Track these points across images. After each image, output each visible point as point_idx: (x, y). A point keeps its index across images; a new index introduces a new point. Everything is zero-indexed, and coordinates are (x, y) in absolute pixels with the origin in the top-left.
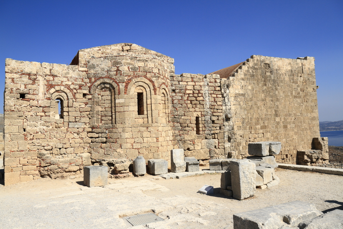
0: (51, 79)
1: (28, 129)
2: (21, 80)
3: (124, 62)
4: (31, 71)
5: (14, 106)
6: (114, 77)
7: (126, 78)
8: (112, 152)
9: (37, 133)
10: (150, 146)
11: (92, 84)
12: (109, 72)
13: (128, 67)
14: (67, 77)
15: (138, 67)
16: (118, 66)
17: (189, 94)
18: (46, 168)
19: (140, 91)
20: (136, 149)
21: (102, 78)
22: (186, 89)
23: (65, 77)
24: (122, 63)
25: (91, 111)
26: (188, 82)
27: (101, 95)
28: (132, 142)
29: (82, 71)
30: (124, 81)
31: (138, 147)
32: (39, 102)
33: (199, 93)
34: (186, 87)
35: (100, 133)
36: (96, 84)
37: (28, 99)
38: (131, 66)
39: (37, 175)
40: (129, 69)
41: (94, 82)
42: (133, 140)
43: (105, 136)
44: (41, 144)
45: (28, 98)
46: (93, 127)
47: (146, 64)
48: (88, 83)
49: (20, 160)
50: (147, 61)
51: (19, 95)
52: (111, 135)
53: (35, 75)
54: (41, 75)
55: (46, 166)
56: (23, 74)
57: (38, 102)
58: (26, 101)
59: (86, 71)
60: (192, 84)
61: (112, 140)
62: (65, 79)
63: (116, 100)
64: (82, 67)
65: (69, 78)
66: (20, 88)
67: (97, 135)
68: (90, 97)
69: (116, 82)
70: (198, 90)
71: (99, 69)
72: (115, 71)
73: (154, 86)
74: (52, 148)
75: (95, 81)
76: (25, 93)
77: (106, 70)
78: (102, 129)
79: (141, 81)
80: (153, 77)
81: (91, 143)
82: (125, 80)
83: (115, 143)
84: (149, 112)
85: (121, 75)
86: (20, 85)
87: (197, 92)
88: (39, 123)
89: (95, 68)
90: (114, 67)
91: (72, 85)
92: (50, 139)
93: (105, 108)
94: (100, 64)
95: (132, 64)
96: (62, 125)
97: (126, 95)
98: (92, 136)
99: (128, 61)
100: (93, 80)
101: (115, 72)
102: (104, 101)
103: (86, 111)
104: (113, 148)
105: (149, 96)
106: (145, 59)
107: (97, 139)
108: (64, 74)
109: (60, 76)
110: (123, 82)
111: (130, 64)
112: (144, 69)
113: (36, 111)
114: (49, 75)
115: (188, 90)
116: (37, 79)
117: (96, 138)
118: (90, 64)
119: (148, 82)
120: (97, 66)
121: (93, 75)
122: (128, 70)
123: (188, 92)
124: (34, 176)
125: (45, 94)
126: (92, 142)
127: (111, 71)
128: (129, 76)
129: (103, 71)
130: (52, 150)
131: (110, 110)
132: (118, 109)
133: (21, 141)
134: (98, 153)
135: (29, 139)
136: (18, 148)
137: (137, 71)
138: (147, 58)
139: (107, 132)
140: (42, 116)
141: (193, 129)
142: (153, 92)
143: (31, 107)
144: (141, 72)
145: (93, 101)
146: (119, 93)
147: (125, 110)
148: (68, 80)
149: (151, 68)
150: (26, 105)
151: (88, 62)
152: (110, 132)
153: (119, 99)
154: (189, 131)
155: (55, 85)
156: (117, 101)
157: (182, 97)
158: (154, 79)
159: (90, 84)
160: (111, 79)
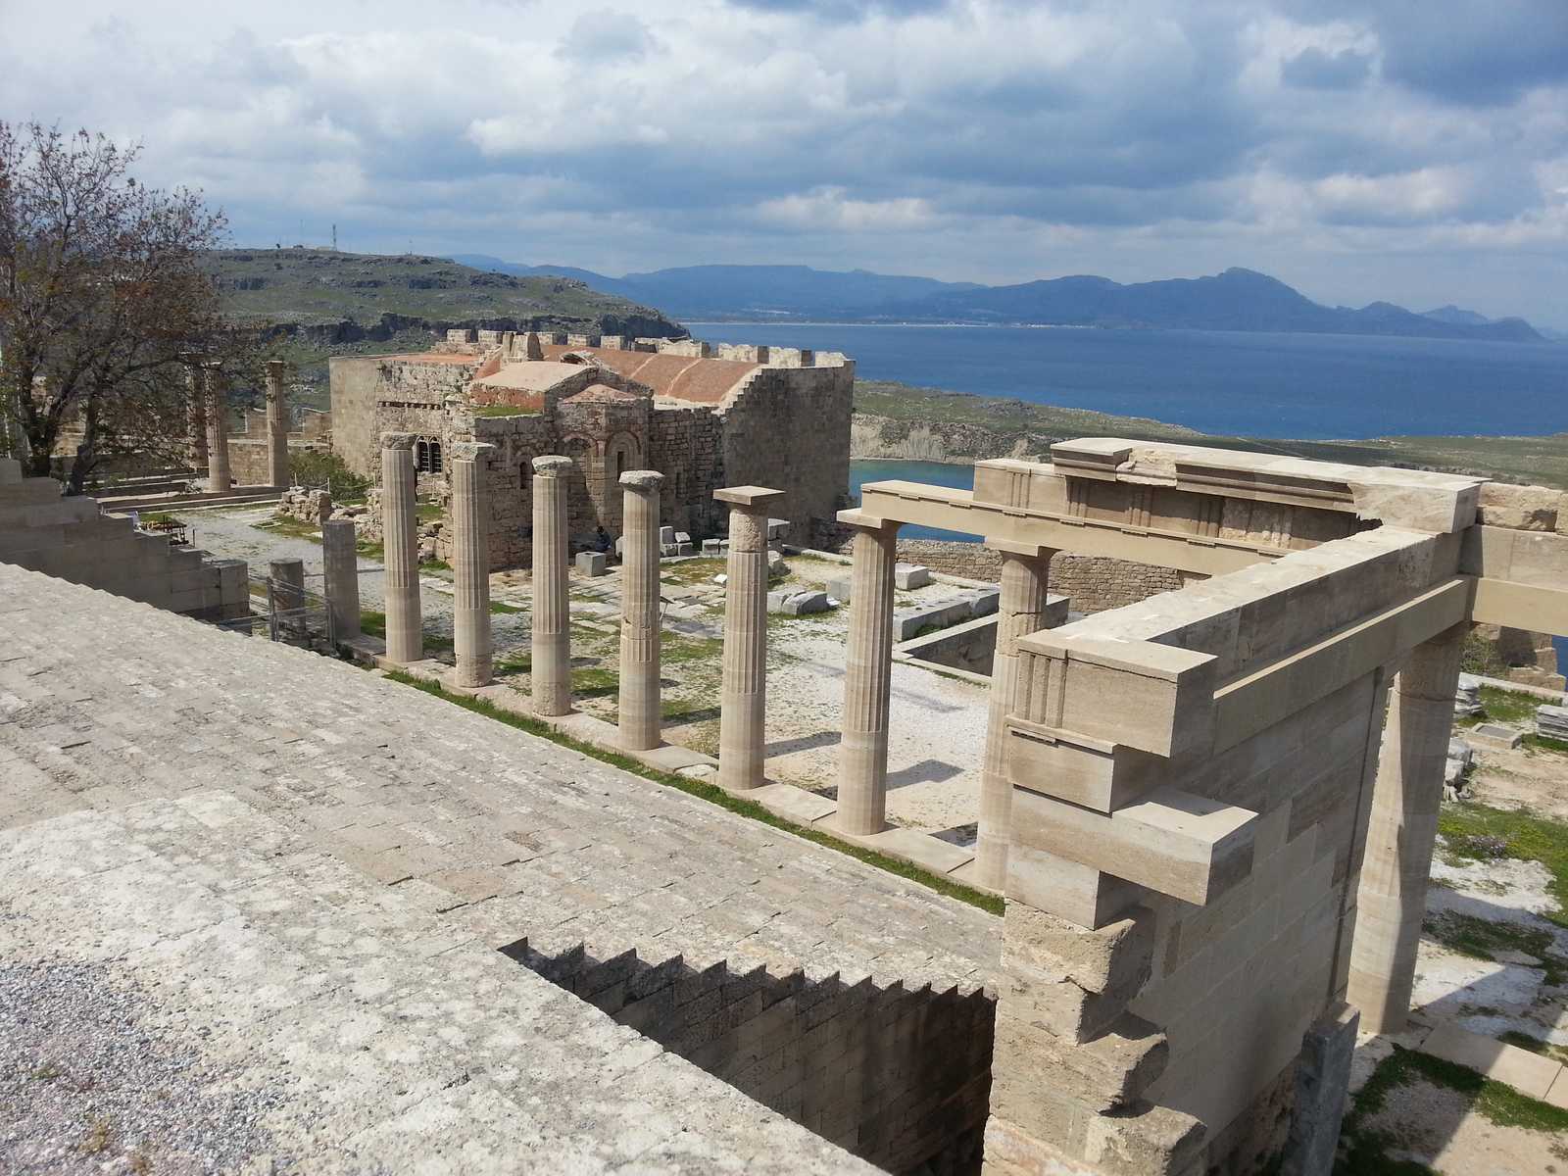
0: (517, 439)
4: (498, 430)
6: (591, 432)
9: (505, 510)
11: (560, 440)
12: (585, 425)
13: (610, 419)
15: (620, 418)
16: (597, 417)
17: (670, 441)
19: (621, 450)
21: (574, 432)
22: (667, 434)
23: (531, 433)
24: (601, 414)
26: (670, 422)
29: (548, 422)
32: (507, 470)
33: (683, 438)
34: (667, 430)
36: (566, 440)
37: (496, 468)
38: (613, 418)
40: (610, 422)
47: (630, 413)
48: (554, 438)
50: (631, 408)
51: (487, 466)
53: (503, 436)
56: (491, 436)
58: (494, 470)
59: (551, 422)
60: (675, 426)
62: (530, 436)
63: (593, 464)
64: (547, 416)
65: (535, 434)
69: (593, 439)
71: (571, 420)
73: (638, 442)
75: (564, 436)
77: (579, 421)
79: (624, 436)
82: (606, 437)
85: (600, 429)
87: (680, 436)
88: (507, 497)
89: (564, 417)
90: (591, 417)
91: (538, 443)
94: (572, 413)
95: (614, 415)
99: (609, 411)
104: (587, 526)
105: (631, 455)
108: (530, 429)
109: (526, 432)
110: (603, 440)
111: (611, 414)
112: (627, 420)
113: (503, 483)
114: (515, 434)
115: (670, 434)
116: (504, 441)
119: (631, 437)
121: (561, 427)
123: (669, 438)
125: (512, 459)
128: (611, 431)
129: (576, 422)
132: (594, 476)
137: (619, 423)
138: (631, 404)
140: (509, 489)
142: (636, 450)
143: (499, 478)
144: (624, 424)
146: (597, 455)
148: (534, 437)
149: (635, 418)
150: (495, 476)
153: (597, 462)
155: (521, 446)
158: (638, 434)
159: (557, 439)
160: (586, 434)
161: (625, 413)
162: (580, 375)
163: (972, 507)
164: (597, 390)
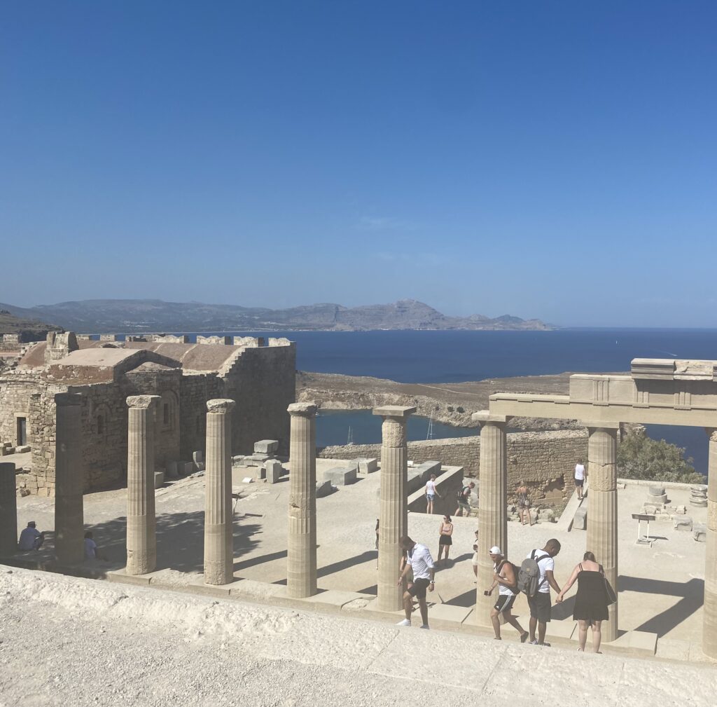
0: (96, 399)
16: (151, 382)
19: (166, 403)
25: (122, 423)
26: (192, 384)
29: (116, 387)
32: (89, 421)
34: (190, 388)
40: (159, 384)
44: (90, 459)
48: (120, 397)
53: (86, 397)
54: (90, 397)
60: (195, 386)
62: (105, 397)
64: (116, 384)
65: (108, 395)
71: (132, 385)
72: (147, 387)
73: (177, 397)
77: (138, 385)
79: (168, 393)
80: (177, 389)
84: (173, 418)
85: (153, 390)
88: (89, 440)
90: (147, 382)
91: (110, 401)
92: (95, 453)
94: (133, 380)
96: (102, 439)
103: (119, 424)
105: (173, 406)
108: (105, 393)
109: (102, 395)
112: (170, 383)
114: (95, 396)
115: (192, 391)
116: (88, 401)
118: (123, 379)
119: (173, 394)
125: (93, 413)
127: (144, 387)
128: (160, 390)
137: (165, 385)
140: (90, 434)
142: (176, 402)
144: (168, 386)
149: (175, 381)
151: (121, 377)
155: (99, 404)
157: (187, 399)
161: (168, 379)
162: (135, 355)
163: (570, 403)
164: (148, 365)
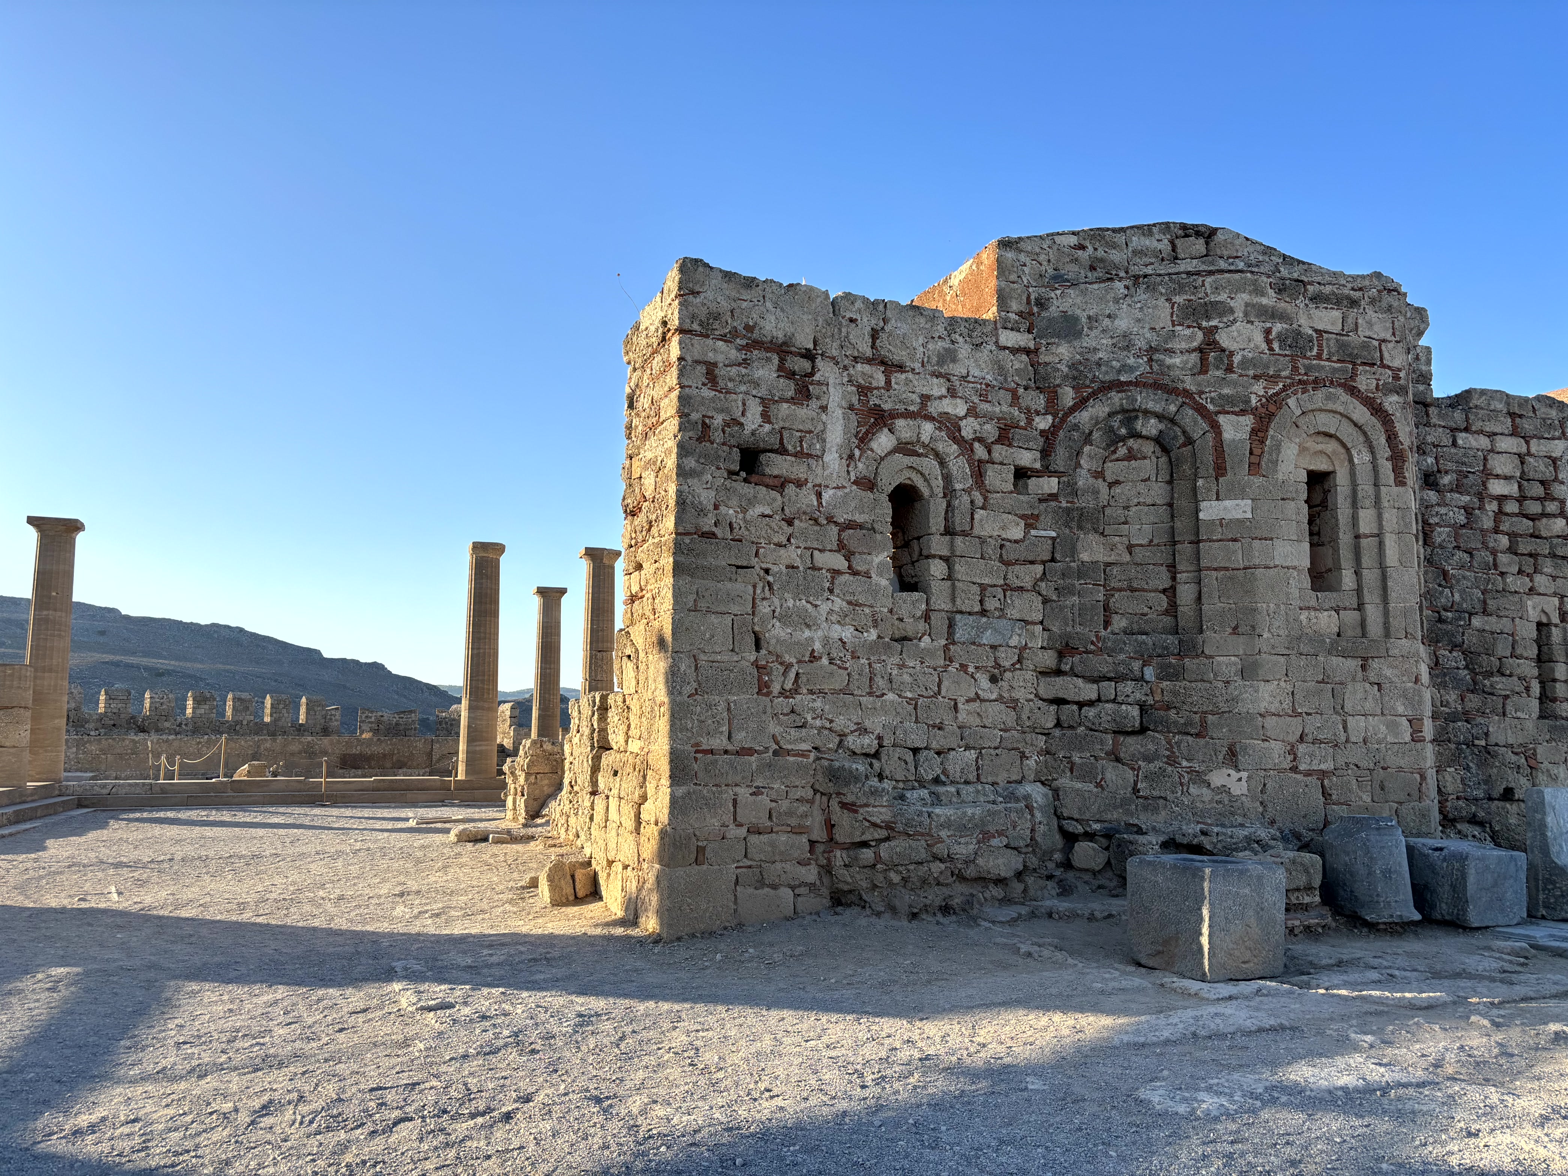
0: (875, 384)
1: (776, 632)
2: (745, 379)
3: (1247, 305)
4: (790, 330)
5: (716, 507)
6: (1189, 384)
7: (1259, 388)
8: (1182, 784)
9: (814, 658)
10: (1382, 764)
11: (1063, 420)
12: (1162, 357)
13: (1268, 332)
14: (947, 377)
15: (1310, 332)
16: (1213, 323)
17: (1501, 499)
18: (867, 855)
19: (1322, 465)
20: (1308, 773)
21: (1118, 386)
22: (1488, 474)
23: (938, 375)
24: (1232, 311)
25: (1053, 560)
26: (1495, 434)
27: (1110, 478)
28: (1294, 738)
29: (1015, 351)
30: (1248, 401)
31: (1323, 767)
32: (827, 495)
33: (1548, 497)
34: (1485, 459)
35: (1110, 679)
36: (1084, 417)
37: (775, 477)
38: (1278, 327)
39: (811, 886)
40: (1269, 342)
41: (1073, 410)
42: (1295, 727)
43: (1138, 696)
44: (831, 721)
45: (776, 473)
46: (1067, 645)
47: (1350, 320)
48: (1038, 413)
49: (735, 801)
50: (1354, 303)
51: (736, 455)
52: (1176, 694)
53: (809, 355)
54: (833, 358)
55: (865, 844)
56: (757, 344)
57: (819, 495)
58: (767, 486)
59: (1027, 351)
60: (1515, 451)
61: (1182, 721)
62: (937, 388)
63: (1203, 505)
64: (1012, 329)
65: (958, 383)
66: (742, 420)
67: (1089, 691)
68: (1051, 485)
69: (1201, 410)
70: (1542, 482)
71: (1104, 341)
72: (1194, 350)
73: (1392, 437)
74: (881, 746)
75: (1081, 404)
76: (762, 445)
77: (1141, 343)
78: (1122, 657)
79: (1330, 406)
80: (1389, 390)
81: (1057, 732)
82: (1254, 400)
83: (1198, 735)
84: (1370, 576)
85: (1229, 369)
86: (744, 404)
87: (1538, 490)
88: (825, 607)
89: (1078, 334)
90: (1189, 327)
91: (971, 420)
92: (870, 694)
93: (1130, 548)
94: (1109, 316)
95: (1283, 317)
96: (922, 626)
97: (1258, 480)
98: (1061, 695)
99: (1264, 301)
100: (1068, 396)
101: (1194, 357)
102: (1127, 508)
103: (1032, 562)
104: (1185, 763)
105: (1366, 488)
106: (1346, 291)
107: (1091, 712)
108: (934, 359)
109: (917, 366)
110: (1243, 412)
111: (1272, 314)
112: (1342, 346)
113: (809, 544)
114: (869, 361)
115: (1497, 476)
116: (817, 377)
117: (1081, 705)
118: (1053, 311)
119: (1361, 413)
120: (1090, 328)
121: (1065, 370)
122: (1264, 346)
123: (1497, 487)
124: (797, 891)
125: (851, 457)
126: (1058, 724)
127: (1171, 352)
128: (1273, 379)
129: (1127, 348)
130: (876, 755)
131: (1161, 556)
132: (1212, 554)
133: (744, 699)
134: (1098, 785)
135: (776, 688)
136: (730, 738)
137: (1309, 354)
138: (1353, 289)
139: (1149, 673)
140: (836, 573)
141: (1527, 689)
142: (1386, 467)
143: (790, 523)
144: (1328, 360)
145: (1068, 511)
146: (1220, 470)
147: (1257, 561)
148: (952, 393)
149: (1376, 343)
150: (768, 512)
151: (1042, 303)
152: (1168, 673)
153: (1218, 499)
154: (1506, 697)
155: (894, 415)
156: (1210, 511)
157: (1468, 510)
158: (1391, 402)
159: (1050, 418)
160: (1171, 391)
161: (1326, 319)
